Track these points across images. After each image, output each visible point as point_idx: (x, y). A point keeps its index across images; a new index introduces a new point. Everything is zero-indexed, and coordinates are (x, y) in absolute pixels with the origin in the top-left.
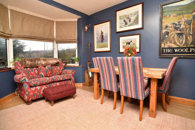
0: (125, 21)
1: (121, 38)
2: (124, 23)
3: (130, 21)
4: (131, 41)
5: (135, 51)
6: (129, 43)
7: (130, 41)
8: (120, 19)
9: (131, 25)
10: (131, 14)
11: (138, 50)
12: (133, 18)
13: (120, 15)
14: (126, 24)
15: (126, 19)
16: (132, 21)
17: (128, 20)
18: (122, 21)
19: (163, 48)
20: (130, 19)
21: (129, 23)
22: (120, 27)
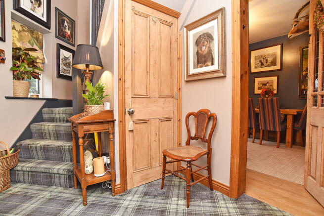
0: (261, 61)
1: (256, 79)
2: (260, 63)
3: (267, 61)
4: (268, 83)
5: (272, 92)
6: (266, 85)
7: (266, 82)
8: (256, 59)
9: (268, 66)
10: (268, 55)
11: (275, 92)
12: (270, 59)
13: (256, 55)
14: (262, 64)
15: (262, 60)
16: (269, 62)
17: (265, 61)
18: (258, 62)
19: (302, 90)
20: (267, 60)
21: (265, 64)
22: (256, 68)
